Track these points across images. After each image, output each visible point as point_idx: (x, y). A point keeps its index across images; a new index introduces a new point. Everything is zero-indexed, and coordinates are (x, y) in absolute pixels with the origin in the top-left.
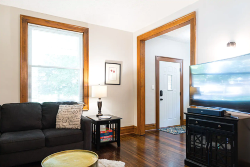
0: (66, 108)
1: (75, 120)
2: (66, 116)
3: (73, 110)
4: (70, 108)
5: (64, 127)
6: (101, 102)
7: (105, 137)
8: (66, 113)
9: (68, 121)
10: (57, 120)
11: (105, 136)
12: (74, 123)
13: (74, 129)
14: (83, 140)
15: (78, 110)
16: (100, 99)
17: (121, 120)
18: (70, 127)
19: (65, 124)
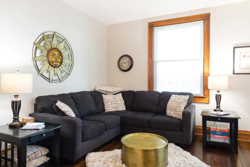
0: (175, 98)
1: (179, 110)
2: (173, 105)
3: (179, 100)
4: (178, 98)
5: (170, 115)
6: (220, 95)
7: (216, 136)
8: (174, 103)
9: (174, 110)
10: (167, 108)
11: (217, 134)
12: (177, 113)
13: (177, 119)
14: (181, 131)
15: (183, 101)
16: (218, 91)
17: (239, 119)
18: (174, 116)
19: (171, 112)
